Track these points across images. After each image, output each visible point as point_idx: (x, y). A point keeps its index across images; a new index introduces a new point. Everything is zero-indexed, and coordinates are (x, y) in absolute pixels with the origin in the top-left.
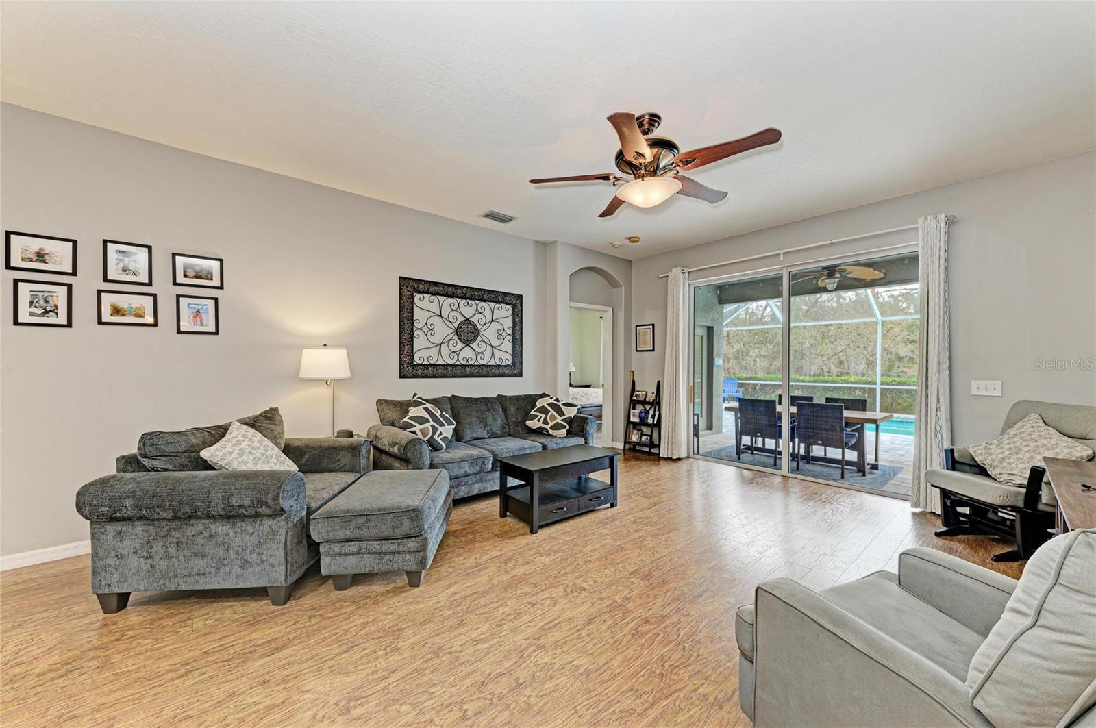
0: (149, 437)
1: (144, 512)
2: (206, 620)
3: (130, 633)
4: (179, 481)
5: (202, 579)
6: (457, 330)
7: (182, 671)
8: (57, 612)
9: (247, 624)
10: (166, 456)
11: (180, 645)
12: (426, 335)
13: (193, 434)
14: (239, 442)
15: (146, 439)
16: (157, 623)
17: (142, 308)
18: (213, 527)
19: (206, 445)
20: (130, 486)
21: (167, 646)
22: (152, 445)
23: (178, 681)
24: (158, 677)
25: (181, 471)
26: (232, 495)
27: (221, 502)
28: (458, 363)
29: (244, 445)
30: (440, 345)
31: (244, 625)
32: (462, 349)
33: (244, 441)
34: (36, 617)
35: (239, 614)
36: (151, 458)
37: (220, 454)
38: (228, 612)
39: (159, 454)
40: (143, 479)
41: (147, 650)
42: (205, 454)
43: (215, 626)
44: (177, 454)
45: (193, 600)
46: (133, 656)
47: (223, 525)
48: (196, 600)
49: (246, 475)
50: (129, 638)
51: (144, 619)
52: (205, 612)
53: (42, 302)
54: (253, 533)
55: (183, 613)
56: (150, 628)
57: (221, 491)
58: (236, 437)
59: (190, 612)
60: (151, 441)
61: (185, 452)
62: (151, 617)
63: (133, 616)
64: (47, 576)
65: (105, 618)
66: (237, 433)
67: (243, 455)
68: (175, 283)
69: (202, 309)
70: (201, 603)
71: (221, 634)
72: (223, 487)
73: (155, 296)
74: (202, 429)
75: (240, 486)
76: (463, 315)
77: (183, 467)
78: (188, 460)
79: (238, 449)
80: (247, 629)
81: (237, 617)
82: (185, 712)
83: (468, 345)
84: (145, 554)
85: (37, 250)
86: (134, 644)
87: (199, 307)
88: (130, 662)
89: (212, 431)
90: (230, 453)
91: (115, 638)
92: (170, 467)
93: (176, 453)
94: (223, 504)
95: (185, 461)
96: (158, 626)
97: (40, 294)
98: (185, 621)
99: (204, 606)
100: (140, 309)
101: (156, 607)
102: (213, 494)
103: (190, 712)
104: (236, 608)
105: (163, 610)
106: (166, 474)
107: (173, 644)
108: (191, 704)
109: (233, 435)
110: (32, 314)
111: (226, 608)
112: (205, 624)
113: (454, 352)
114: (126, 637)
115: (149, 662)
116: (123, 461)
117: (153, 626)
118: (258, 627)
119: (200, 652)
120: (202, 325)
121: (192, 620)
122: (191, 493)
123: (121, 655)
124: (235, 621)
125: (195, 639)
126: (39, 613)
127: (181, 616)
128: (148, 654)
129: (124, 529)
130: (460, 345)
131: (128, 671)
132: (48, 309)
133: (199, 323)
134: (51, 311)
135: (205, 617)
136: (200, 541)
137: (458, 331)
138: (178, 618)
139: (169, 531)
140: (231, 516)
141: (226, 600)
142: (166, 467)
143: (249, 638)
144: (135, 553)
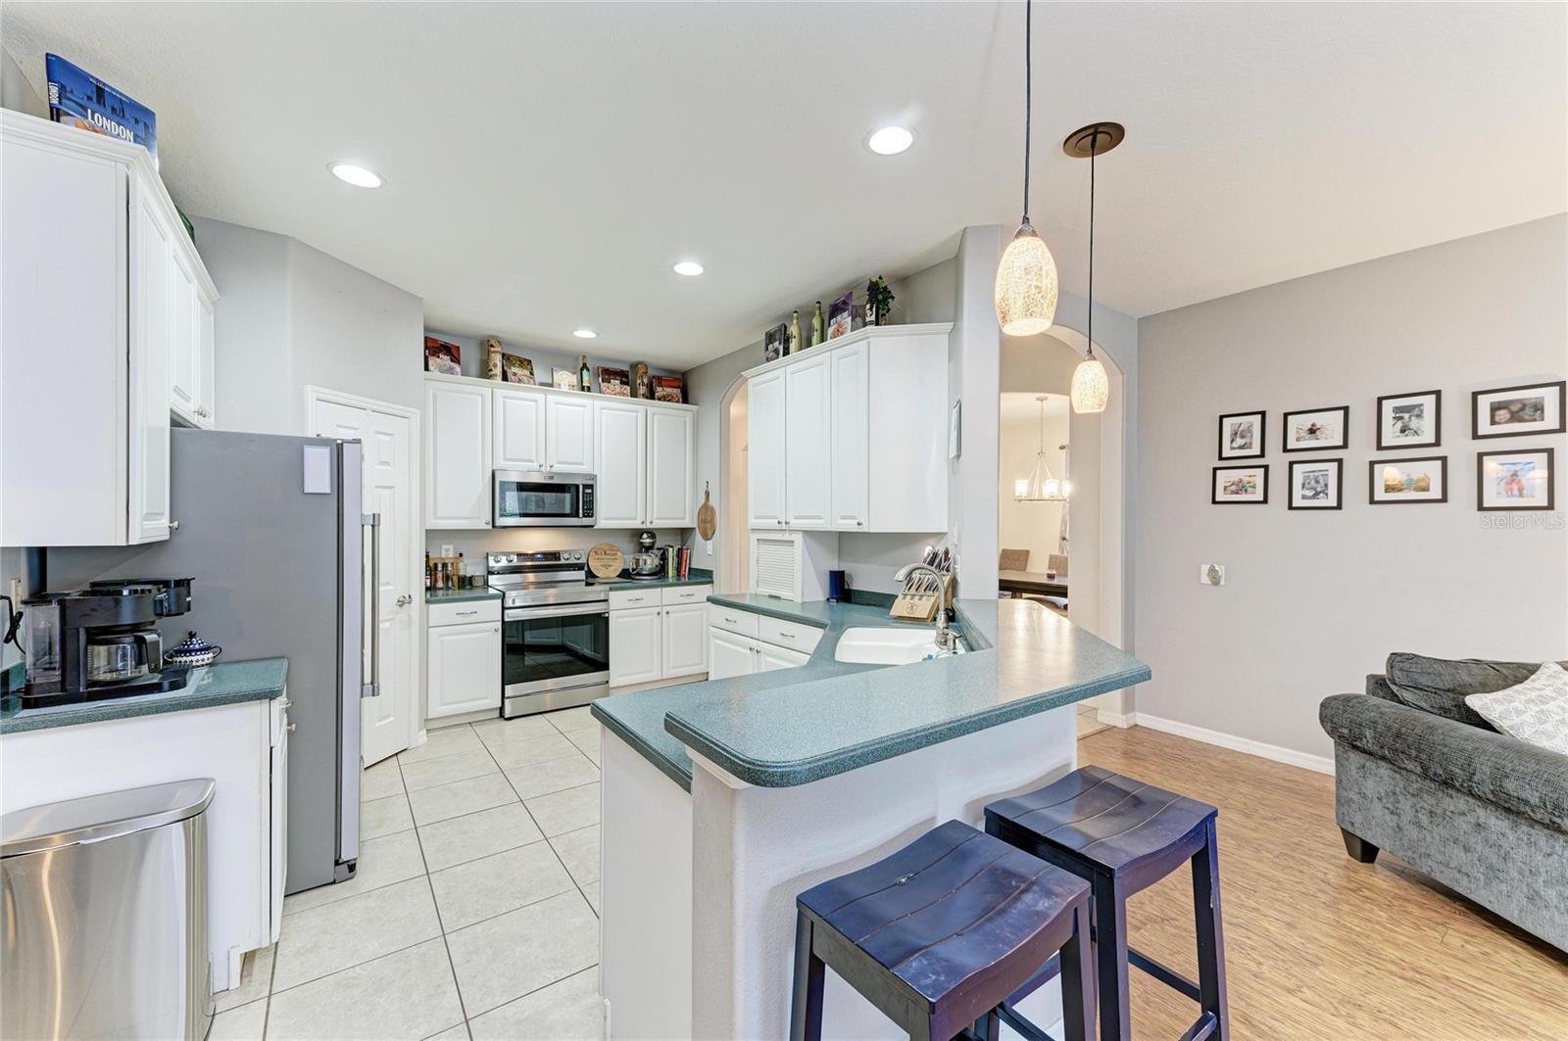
0: (1399, 659)
1: (1387, 753)
2: (1466, 942)
3: (1367, 893)
4: (1432, 728)
5: (1464, 881)
7: (1410, 974)
8: (1307, 826)
9: (1530, 991)
10: (1421, 689)
11: (1419, 946)
13: (1467, 667)
14: (1543, 700)
15: (1395, 659)
16: (1401, 902)
17: (1426, 479)
18: (1481, 812)
19: (1485, 688)
20: (1372, 715)
21: (1402, 934)
22: (1401, 670)
23: (1399, 980)
24: (1379, 958)
25: (1440, 715)
26: (1508, 777)
27: (1488, 781)
29: (1551, 706)
31: (1525, 990)
33: (1554, 699)
34: (1290, 820)
35: (1524, 971)
36: (1400, 686)
37: (1499, 708)
38: (1504, 954)
39: (1410, 684)
40: (1388, 710)
41: (1378, 923)
42: (1474, 701)
43: (1476, 957)
44: (1436, 691)
45: (1460, 908)
46: (1362, 918)
47: (1497, 818)
48: (1463, 909)
49: (1537, 754)
50: (1363, 896)
51: (1389, 888)
52: (1470, 932)
53: (1313, 482)
54: (1549, 855)
55: (1438, 912)
56: (1390, 902)
57: (1489, 764)
58: (1540, 690)
59: (1449, 918)
60: (1401, 664)
61: (1449, 691)
62: (1396, 891)
63: (1378, 878)
64: (1310, 786)
65: (1348, 860)
66: (1546, 683)
67: (1545, 722)
68: (1475, 436)
69: (1522, 469)
70: (1468, 917)
71: (1481, 974)
72: (1493, 759)
73: (1444, 460)
74: (1488, 664)
75: (1522, 768)
77: (1444, 712)
78: (1454, 703)
79: (1537, 709)
80: (1527, 998)
81: (1516, 970)
82: (1392, 1015)
84: (1390, 806)
85: (1310, 426)
86: (1368, 906)
87: (1517, 468)
88: (1356, 921)
89: (1504, 671)
90: (1519, 712)
91: (1349, 886)
92: (1424, 705)
93: (1433, 688)
94: (1492, 784)
95: (1448, 703)
96: (1401, 906)
97: (1312, 474)
98: (1438, 924)
99: (1471, 924)
100: (1423, 480)
101: (1407, 883)
102: (1476, 764)
103: (1399, 1022)
104: (1521, 958)
105: (1415, 893)
106: (1418, 713)
107: (1410, 938)
108: (1403, 1015)
109: (1537, 685)
110: (1304, 497)
111: (1506, 948)
112: (1463, 946)
114: (1361, 893)
115: (1375, 935)
116: (1373, 681)
117: (1396, 903)
118: (1547, 1008)
119: (1439, 971)
120: (1521, 495)
121: (1447, 928)
122: (1445, 750)
123: (1350, 907)
124: (1511, 974)
125: (1441, 953)
126: (1293, 817)
127: (1434, 914)
128: (1377, 926)
129: (1368, 764)
131: (1351, 928)
132: (1319, 489)
133: (1516, 492)
134: (1320, 492)
135: (1466, 937)
136: (1460, 821)
138: (1431, 914)
139: (1420, 790)
140: (1510, 808)
141: (1511, 938)
142: (1419, 704)
143: (1524, 1011)
144: (1380, 799)
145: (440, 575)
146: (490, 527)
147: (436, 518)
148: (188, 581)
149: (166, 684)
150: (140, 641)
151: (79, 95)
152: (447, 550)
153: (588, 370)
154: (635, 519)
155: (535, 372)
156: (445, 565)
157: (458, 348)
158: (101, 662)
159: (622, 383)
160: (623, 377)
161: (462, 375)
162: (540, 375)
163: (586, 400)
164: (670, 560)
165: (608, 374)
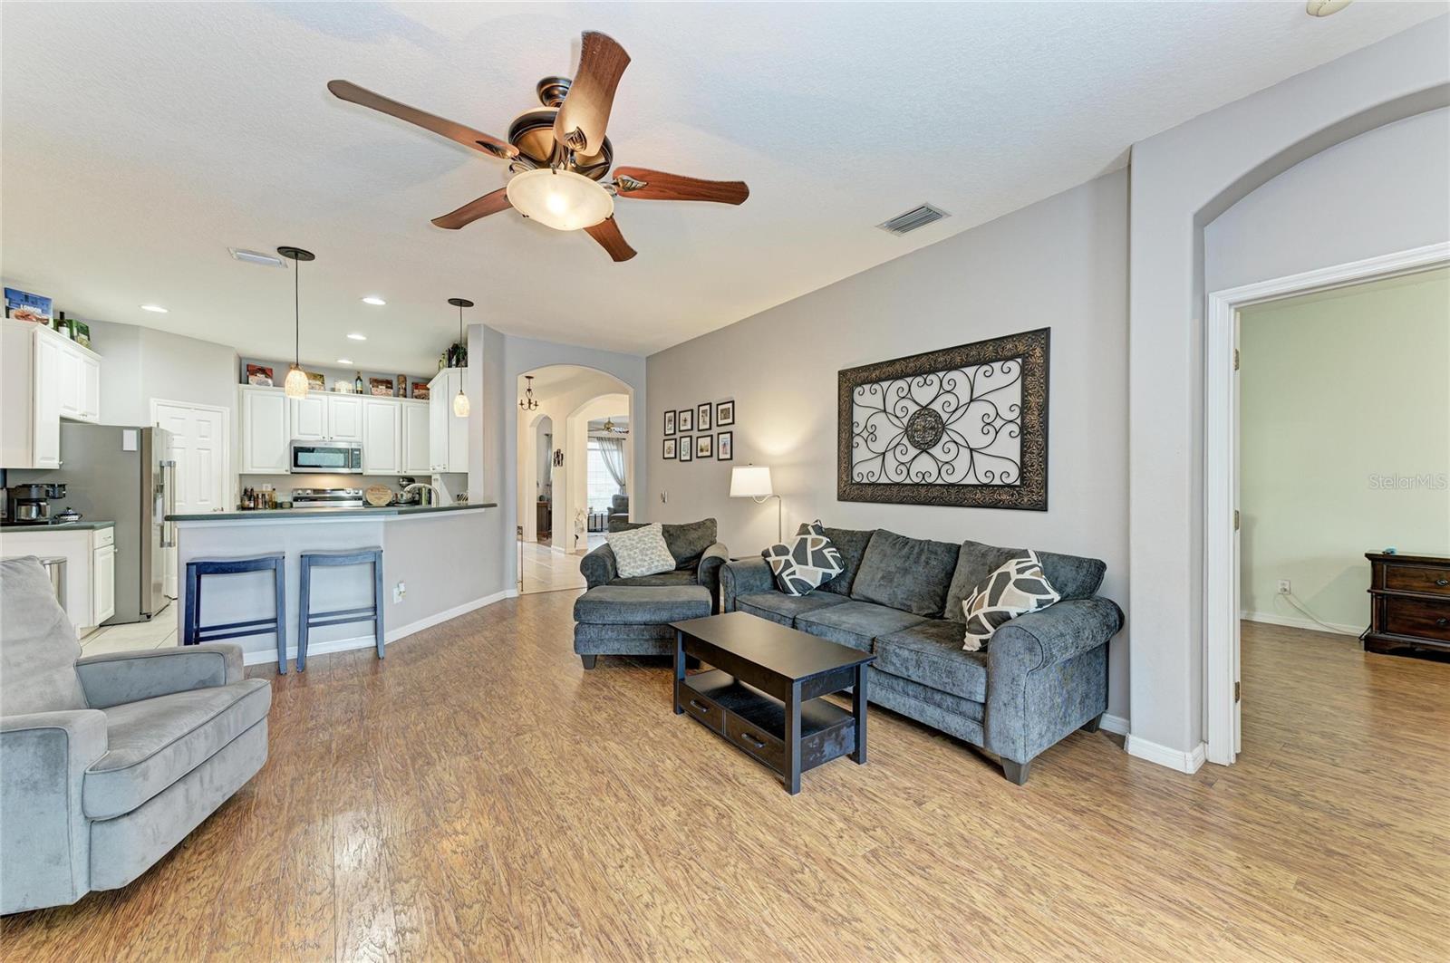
6: (906, 430)
12: (866, 441)
28: (908, 481)
30: (884, 454)
32: (916, 457)
76: (916, 403)
83: (924, 451)
113: (903, 463)
130: (913, 451)
137: (909, 431)
145: (260, 501)
146: (289, 473)
147: (252, 467)
148: (64, 485)
149: (50, 522)
150: (39, 506)
151: (18, 301)
152: (267, 487)
153: (361, 380)
154: (394, 469)
155: (325, 382)
156: (263, 495)
157: (271, 370)
158: (22, 512)
159: (387, 387)
160: (388, 384)
161: (274, 386)
162: (329, 383)
163: (358, 399)
164: (423, 495)
165: (376, 382)
